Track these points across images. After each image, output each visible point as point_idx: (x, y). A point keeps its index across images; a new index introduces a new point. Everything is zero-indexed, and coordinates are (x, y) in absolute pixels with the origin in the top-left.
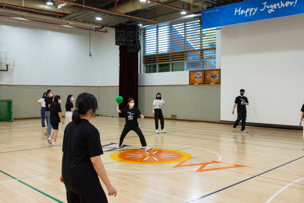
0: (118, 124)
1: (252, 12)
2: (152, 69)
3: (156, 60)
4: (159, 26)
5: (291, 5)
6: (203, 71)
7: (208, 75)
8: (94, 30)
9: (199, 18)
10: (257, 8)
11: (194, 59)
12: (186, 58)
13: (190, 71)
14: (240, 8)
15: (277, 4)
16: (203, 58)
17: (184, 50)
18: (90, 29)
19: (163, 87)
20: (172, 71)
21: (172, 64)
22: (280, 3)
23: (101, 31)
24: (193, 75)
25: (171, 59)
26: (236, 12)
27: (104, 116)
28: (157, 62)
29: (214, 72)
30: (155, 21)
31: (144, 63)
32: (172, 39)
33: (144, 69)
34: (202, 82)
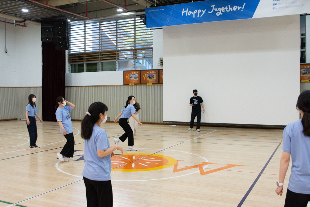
0: (42, 128)
1: (200, 13)
2: (77, 68)
3: (83, 59)
4: (86, 23)
5: (239, 9)
6: (139, 71)
7: (145, 75)
8: (14, 24)
9: (140, 16)
10: (205, 10)
11: (126, 59)
12: (118, 58)
13: (124, 71)
14: (188, 9)
15: (225, 7)
16: (136, 58)
17: (115, 49)
18: (5, 22)
19: (93, 88)
20: (102, 71)
21: (102, 63)
22: (228, 7)
23: (19, 25)
24: (128, 75)
25: (100, 58)
26: (183, 12)
27: (24, 120)
28: (84, 61)
29: (151, 72)
30: (86, 17)
31: (69, 62)
32: (101, 37)
33: (69, 68)
34: (138, 83)
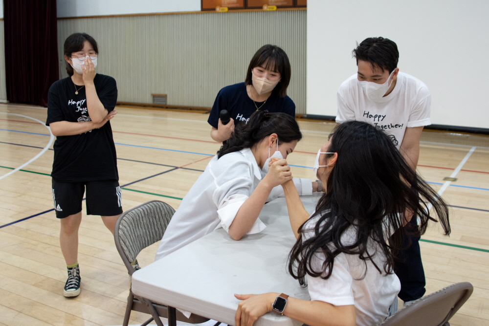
34: (238, 5)
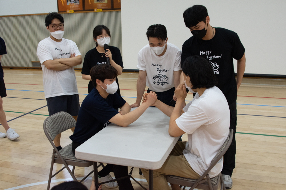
34: (79, 9)
